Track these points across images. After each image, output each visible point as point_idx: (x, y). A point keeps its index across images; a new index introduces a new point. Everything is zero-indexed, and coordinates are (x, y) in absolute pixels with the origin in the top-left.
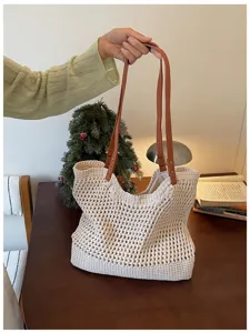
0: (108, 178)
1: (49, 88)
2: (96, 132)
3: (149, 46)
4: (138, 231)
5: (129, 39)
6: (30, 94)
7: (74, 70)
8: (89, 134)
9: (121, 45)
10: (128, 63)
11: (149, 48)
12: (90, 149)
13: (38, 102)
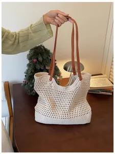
0: (51, 80)
1: (20, 40)
2: (40, 59)
3: (68, 18)
4: (66, 103)
5: (59, 15)
6: (11, 43)
7: (32, 30)
8: (37, 60)
9: (55, 18)
10: (58, 26)
11: (68, 19)
12: (38, 67)
13: (15, 46)
